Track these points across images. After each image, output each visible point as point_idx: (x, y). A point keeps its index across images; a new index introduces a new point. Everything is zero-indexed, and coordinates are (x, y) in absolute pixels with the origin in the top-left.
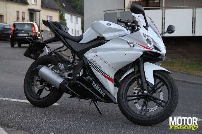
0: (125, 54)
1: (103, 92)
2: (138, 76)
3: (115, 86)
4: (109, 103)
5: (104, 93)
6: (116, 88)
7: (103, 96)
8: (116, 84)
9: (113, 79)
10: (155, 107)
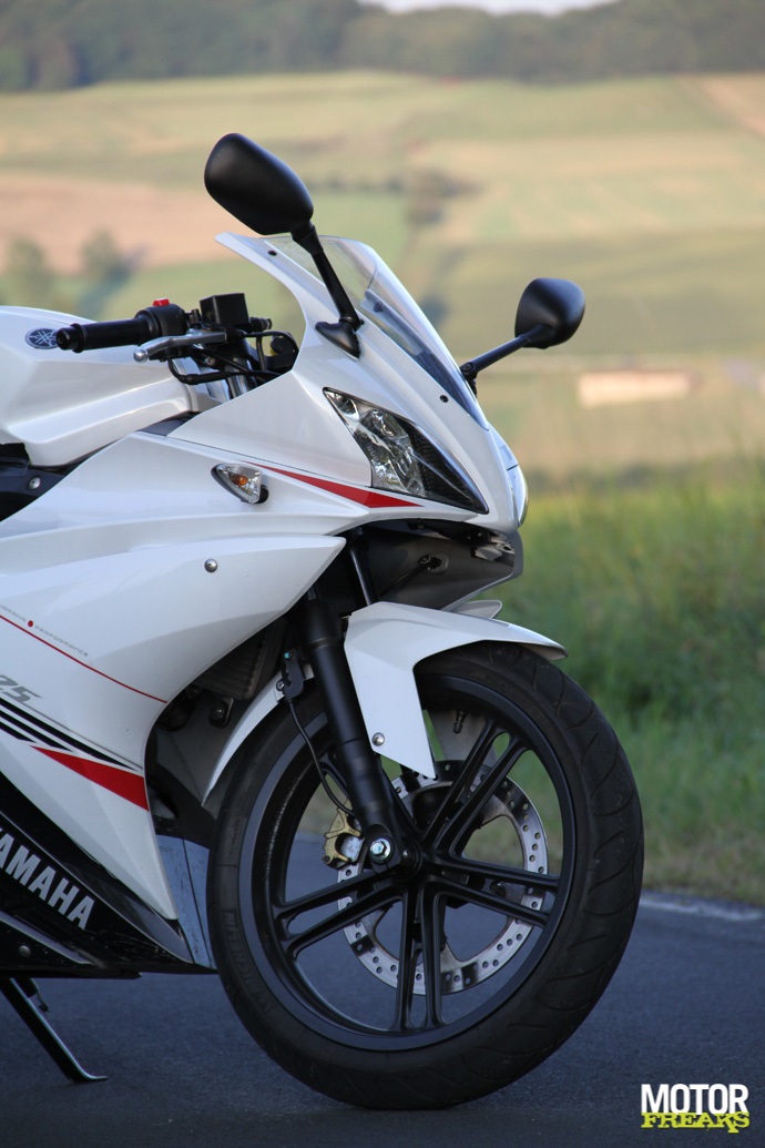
0: (210, 569)
1: (75, 890)
2: (316, 740)
3: (161, 827)
4: (134, 975)
5: (88, 903)
6: (178, 841)
7: (82, 925)
8: (168, 814)
9: (141, 773)
10: (503, 941)
